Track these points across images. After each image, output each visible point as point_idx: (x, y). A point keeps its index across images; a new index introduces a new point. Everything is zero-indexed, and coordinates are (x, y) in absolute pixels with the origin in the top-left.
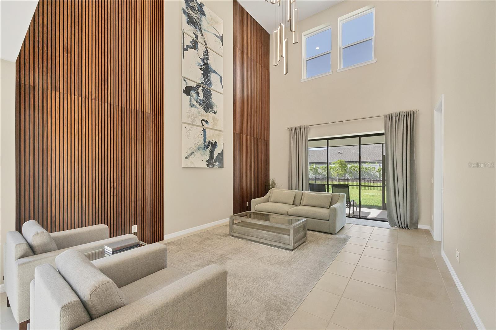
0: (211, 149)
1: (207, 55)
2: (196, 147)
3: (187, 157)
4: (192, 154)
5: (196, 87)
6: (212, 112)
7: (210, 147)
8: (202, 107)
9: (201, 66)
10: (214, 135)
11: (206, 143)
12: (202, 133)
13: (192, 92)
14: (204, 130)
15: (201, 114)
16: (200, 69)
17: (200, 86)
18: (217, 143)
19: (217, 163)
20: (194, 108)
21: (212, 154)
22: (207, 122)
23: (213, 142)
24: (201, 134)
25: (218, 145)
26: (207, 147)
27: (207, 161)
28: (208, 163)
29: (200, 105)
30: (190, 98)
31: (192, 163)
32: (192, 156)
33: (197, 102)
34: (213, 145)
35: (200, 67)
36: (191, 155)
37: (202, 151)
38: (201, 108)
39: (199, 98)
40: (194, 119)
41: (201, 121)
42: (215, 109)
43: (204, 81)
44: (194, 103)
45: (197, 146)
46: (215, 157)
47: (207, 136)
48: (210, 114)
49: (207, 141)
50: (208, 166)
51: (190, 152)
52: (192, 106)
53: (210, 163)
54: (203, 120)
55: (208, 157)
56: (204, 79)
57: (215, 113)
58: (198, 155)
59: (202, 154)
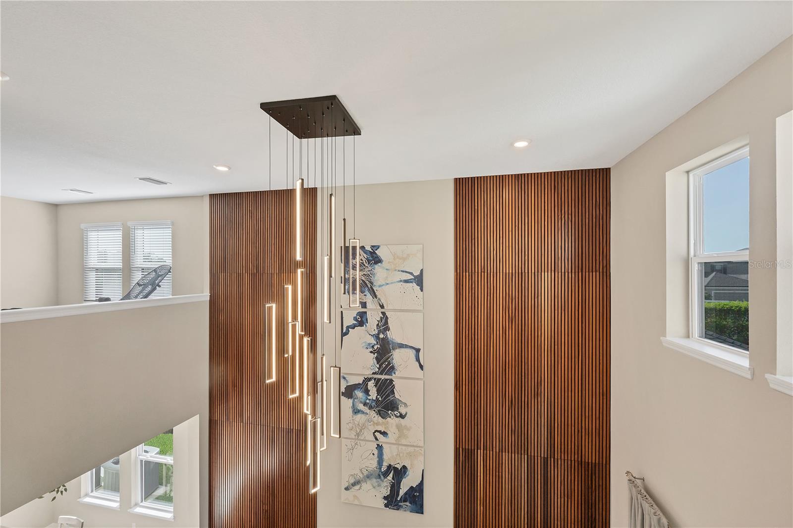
0: (393, 478)
1: (386, 323)
2: (362, 473)
3: (347, 487)
4: (356, 484)
5: (363, 383)
6: (397, 417)
7: (391, 475)
8: (374, 410)
9: (373, 347)
10: (401, 455)
11: (384, 469)
12: (376, 452)
13: (356, 391)
14: (380, 448)
15: (374, 422)
16: (371, 352)
17: (370, 379)
18: (408, 468)
19: (408, 503)
20: (359, 416)
21: (395, 487)
22: (384, 434)
23: (399, 467)
24: (373, 454)
25: (410, 473)
26: (386, 474)
27: (385, 498)
28: (386, 502)
29: (371, 408)
30: (354, 400)
31: (355, 496)
32: (357, 487)
33: (365, 404)
34: (400, 473)
35: (371, 350)
36: (354, 484)
37: (374, 480)
38: (373, 414)
39: (369, 398)
40: (361, 431)
41: (374, 433)
42: (402, 410)
43: (379, 369)
44: (361, 407)
45: (366, 473)
46: (402, 492)
47: (385, 457)
48: (392, 422)
49: (385, 464)
50: (386, 506)
51: (352, 481)
52: (356, 411)
53: (392, 501)
54: (376, 431)
55: (386, 492)
56: (378, 366)
57: (402, 416)
58: (367, 486)
59: (374, 485)
